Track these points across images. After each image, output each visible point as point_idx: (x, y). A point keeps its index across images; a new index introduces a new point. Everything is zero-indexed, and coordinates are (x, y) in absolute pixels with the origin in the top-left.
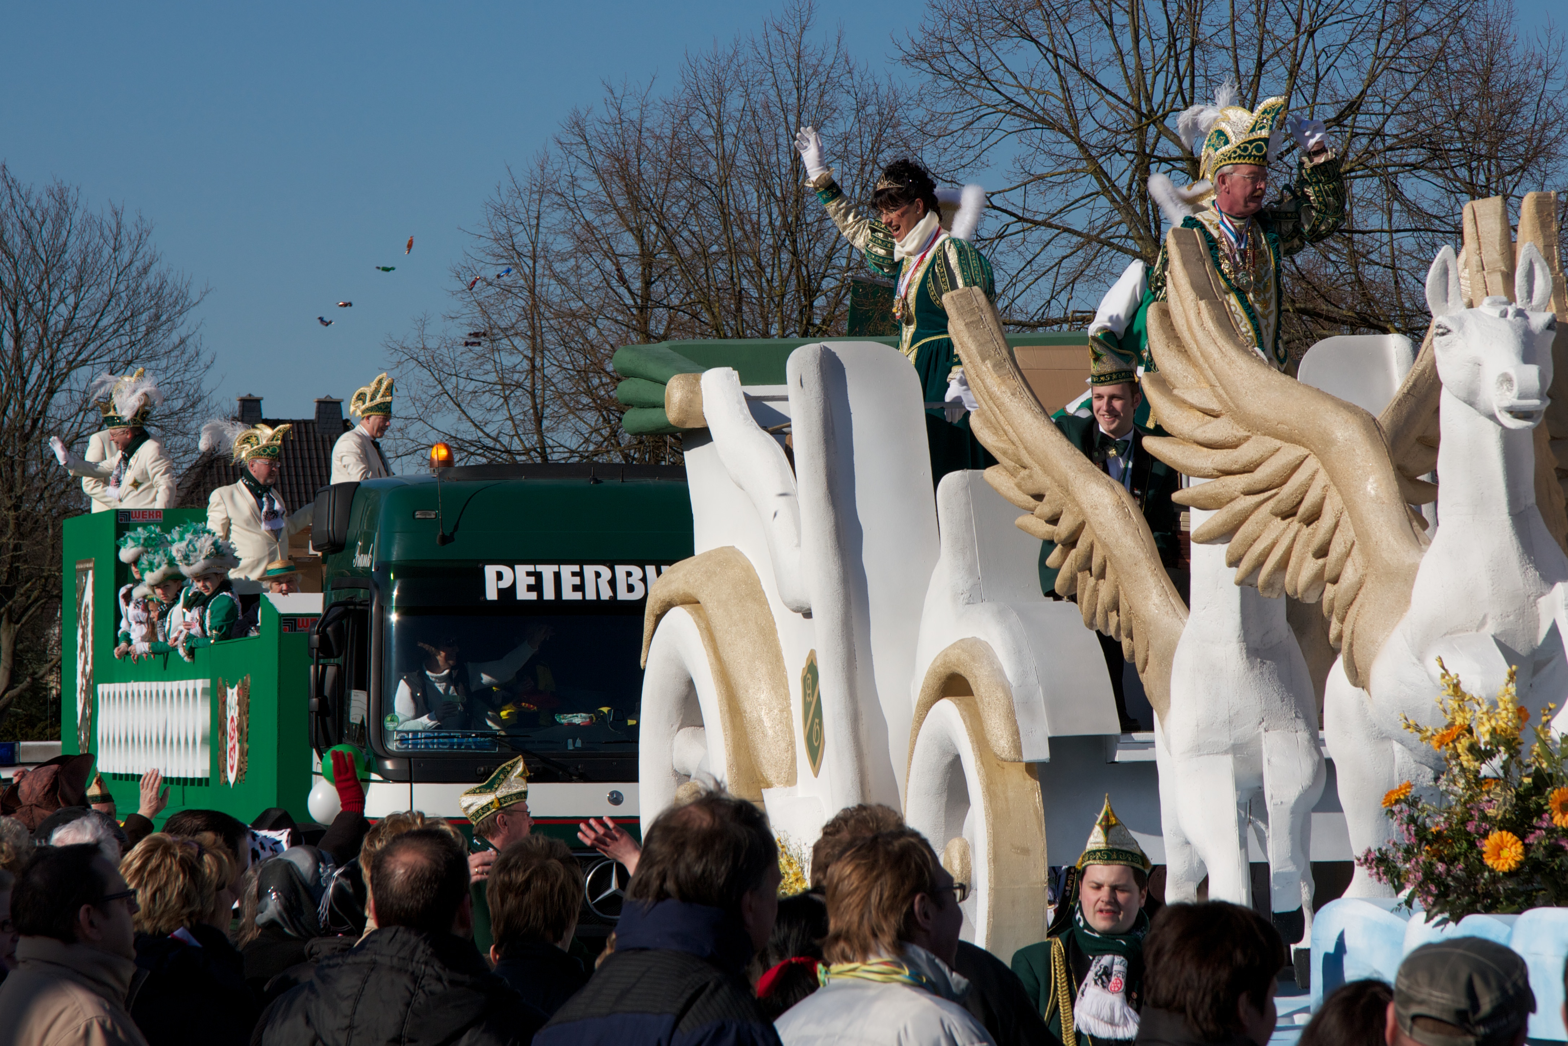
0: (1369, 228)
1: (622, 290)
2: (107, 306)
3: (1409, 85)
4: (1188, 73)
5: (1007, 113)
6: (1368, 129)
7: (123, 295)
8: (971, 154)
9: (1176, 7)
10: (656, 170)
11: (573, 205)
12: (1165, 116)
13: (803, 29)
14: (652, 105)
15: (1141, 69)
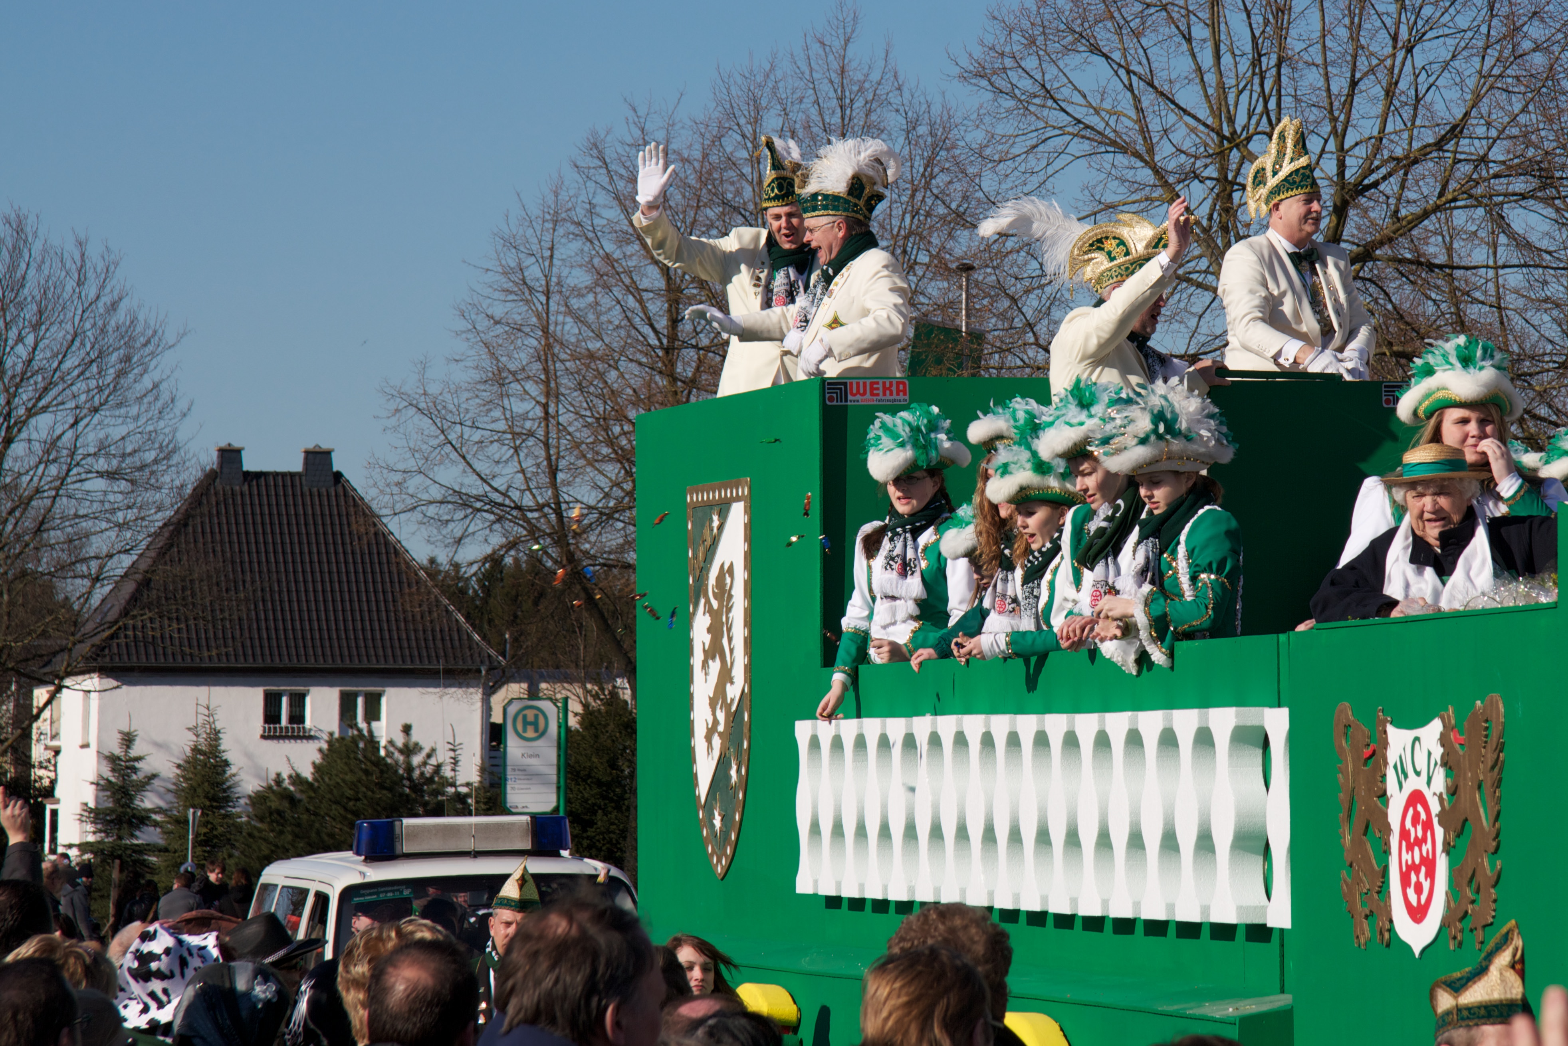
0: (1470, 264)
1: (647, 330)
2: (69, 347)
3: (1517, 107)
4: (1274, 93)
5: (1075, 135)
6: (1472, 154)
7: (89, 333)
8: (1035, 180)
9: (1261, 20)
10: (684, 196)
11: (590, 235)
12: (1249, 139)
13: (847, 41)
14: (680, 125)
15: (1222, 87)
